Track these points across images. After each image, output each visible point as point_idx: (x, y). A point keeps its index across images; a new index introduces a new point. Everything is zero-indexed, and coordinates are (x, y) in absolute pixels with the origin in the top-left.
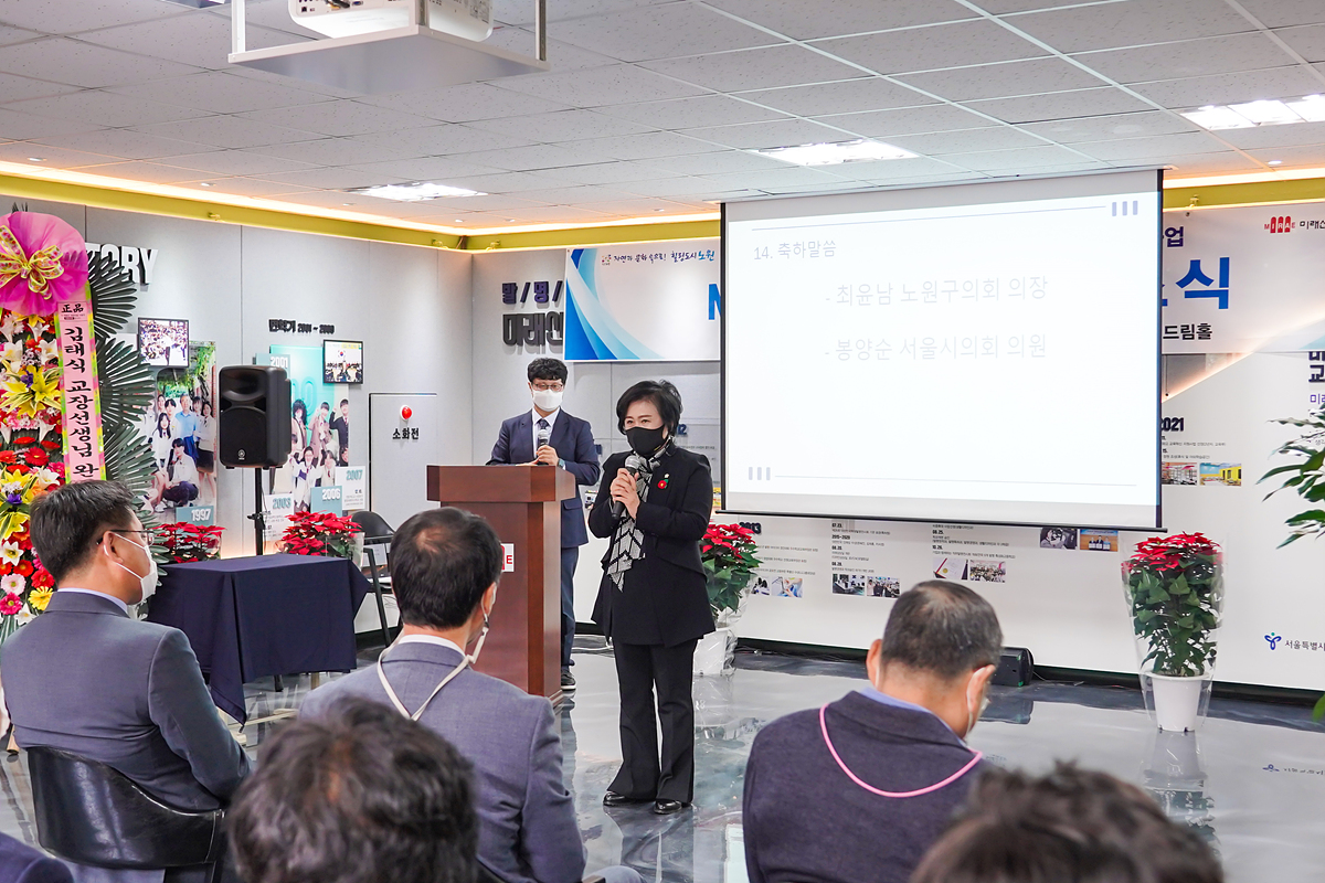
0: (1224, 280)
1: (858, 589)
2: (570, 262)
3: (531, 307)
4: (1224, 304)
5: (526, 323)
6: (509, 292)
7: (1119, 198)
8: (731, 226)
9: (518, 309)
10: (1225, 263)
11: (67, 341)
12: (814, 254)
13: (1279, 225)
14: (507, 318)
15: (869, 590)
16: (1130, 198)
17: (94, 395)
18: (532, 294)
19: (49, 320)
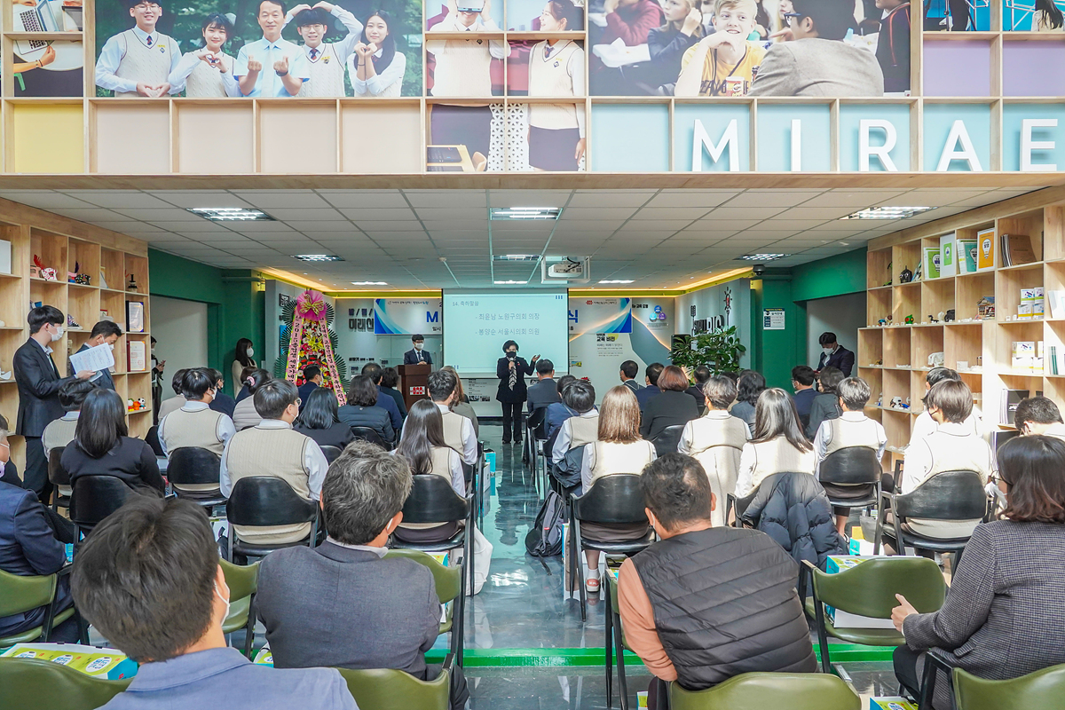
0: (576, 316)
1: (477, 400)
2: (375, 303)
3: (360, 316)
4: (576, 322)
5: (358, 322)
6: (351, 312)
7: (558, 295)
8: (445, 295)
9: (354, 317)
10: (576, 311)
11: (322, 329)
12: (472, 305)
13: (589, 302)
14: (350, 320)
15: (480, 399)
16: (560, 295)
17: (330, 345)
18: (360, 312)
19: (317, 323)
